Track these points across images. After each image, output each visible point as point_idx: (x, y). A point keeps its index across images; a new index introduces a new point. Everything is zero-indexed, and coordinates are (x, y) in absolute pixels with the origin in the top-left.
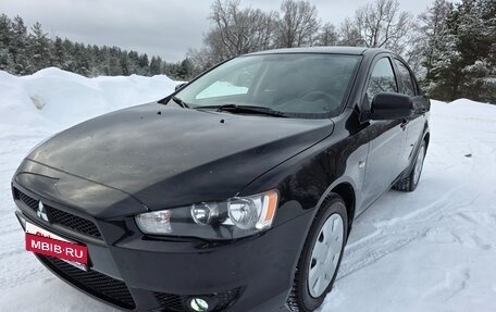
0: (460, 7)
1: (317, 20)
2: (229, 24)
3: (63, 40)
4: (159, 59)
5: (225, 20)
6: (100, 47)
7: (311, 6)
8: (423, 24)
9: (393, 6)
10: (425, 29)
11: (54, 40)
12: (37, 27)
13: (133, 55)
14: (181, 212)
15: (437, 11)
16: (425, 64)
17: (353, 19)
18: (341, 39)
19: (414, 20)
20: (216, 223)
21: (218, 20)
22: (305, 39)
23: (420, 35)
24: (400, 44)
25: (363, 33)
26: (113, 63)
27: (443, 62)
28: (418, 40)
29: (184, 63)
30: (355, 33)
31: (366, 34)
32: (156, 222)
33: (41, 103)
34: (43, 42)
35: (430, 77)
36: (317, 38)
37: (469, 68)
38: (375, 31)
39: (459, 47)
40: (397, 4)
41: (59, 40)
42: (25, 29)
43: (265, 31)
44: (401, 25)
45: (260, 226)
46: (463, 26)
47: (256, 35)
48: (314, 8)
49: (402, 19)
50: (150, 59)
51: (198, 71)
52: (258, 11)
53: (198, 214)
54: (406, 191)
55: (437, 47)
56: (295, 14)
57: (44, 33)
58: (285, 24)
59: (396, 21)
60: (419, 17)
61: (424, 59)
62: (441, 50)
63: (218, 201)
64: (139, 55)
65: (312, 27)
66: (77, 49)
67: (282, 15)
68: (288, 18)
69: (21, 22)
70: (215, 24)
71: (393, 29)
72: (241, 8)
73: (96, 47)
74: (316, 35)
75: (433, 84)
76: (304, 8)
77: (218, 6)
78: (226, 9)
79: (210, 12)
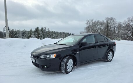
1: (116, 21)
2: (91, 25)
5: (89, 24)
6: (61, 32)
7: (114, 18)
17: (127, 20)
18: (124, 26)
22: (112, 26)
26: (63, 35)
34: (49, 32)
36: (116, 26)
47: (98, 26)
52: (99, 21)
56: (109, 20)
64: (69, 33)
65: (115, 23)
67: (105, 21)
68: (107, 22)
69: (46, 28)
70: (87, 25)
72: (93, 21)
73: (54, 31)
76: (112, 19)
77: (88, 21)
78: (90, 21)
79: (86, 22)
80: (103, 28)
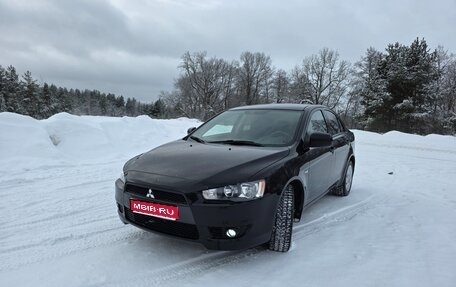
0: (387, 58)
1: (271, 67)
2: (197, 71)
3: (49, 85)
4: (134, 100)
5: (193, 69)
7: (266, 56)
8: (359, 70)
9: (334, 56)
10: (361, 73)
11: (42, 86)
12: (28, 75)
13: (111, 97)
14: (220, 189)
15: (370, 60)
16: (363, 103)
17: (301, 67)
18: (292, 82)
19: (352, 67)
20: (236, 196)
21: (187, 68)
22: (261, 83)
23: (358, 78)
24: (342, 86)
25: (310, 78)
26: (93, 104)
27: (377, 101)
28: (356, 83)
29: (157, 104)
30: (303, 77)
31: (313, 78)
32: (210, 194)
33: (57, 140)
34: (32, 87)
35: (368, 113)
36: (272, 82)
37: (399, 105)
38: (320, 76)
39: (389, 89)
40: (337, 55)
41: (46, 86)
42: (17, 77)
43: (227, 76)
44: (341, 72)
45: (258, 196)
46: (391, 73)
47: (220, 80)
48: (269, 58)
49: (342, 66)
50: (125, 100)
51: (169, 110)
52: (221, 61)
53: (227, 191)
54: (341, 195)
55: (371, 89)
56: (252, 63)
57: (33, 79)
58: (245, 71)
59: (337, 68)
60: (356, 64)
61: (362, 98)
62: (375, 91)
63: (234, 184)
64: (116, 97)
65: (267, 73)
66: (62, 93)
67: (242, 64)
68: (247, 66)
69: (13, 71)
70: (184, 72)
71: (335, 74)
72: (207, 59)
74: (271, 79)
75: (370, 119)
76: (260, 58)
77: (187, 57)
78: (194, 59)
79: (182, 62)
80: (233, 85)
